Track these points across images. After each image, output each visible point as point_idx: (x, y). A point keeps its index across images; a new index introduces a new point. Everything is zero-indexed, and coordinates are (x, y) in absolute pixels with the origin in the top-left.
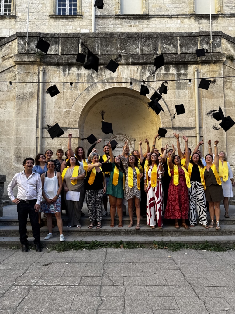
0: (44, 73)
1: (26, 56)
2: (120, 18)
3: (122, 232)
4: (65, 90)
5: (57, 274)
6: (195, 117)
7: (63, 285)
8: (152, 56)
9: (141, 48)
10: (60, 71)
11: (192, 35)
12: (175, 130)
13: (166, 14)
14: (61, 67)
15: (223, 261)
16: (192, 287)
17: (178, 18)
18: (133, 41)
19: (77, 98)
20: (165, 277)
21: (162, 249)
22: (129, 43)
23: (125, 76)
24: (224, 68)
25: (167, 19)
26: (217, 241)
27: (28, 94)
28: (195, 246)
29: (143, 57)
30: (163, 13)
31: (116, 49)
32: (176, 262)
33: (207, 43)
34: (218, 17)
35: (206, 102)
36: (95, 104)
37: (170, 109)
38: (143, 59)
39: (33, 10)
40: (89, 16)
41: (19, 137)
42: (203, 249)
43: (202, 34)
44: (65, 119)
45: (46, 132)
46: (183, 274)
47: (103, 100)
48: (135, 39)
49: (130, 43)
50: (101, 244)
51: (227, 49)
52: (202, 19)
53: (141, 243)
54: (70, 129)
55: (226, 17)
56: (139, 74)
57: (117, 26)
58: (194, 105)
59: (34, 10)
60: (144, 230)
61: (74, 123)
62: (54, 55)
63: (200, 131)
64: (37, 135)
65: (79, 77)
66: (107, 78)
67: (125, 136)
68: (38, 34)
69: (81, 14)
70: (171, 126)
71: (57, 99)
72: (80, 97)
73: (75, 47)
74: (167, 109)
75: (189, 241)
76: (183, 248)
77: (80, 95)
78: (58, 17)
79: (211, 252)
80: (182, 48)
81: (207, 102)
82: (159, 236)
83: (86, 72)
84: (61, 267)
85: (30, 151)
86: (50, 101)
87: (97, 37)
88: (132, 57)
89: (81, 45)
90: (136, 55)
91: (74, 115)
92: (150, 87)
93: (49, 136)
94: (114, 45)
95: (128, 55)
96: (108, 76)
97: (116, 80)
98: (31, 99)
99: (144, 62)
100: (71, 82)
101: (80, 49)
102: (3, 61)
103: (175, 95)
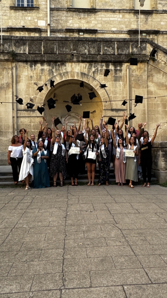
0: (17, 68)
2: (71, 11)
4: (32, 82)
8: (96, 56)
9: (88, 49)
10: (28, 67)
12: (113, 111)
13: (110, 8)
14: (29, 64)
17: (120, 12)
22: (79, 45)
23: (77, 70)
24: (148, 66)
25: (111, 13)
27: (5, 85)
30: (107, 8)
31: (70, 50)
34: (153, 13)
35: (134, 91)
37: (110, 96)
38: (90, 58)
40: (45, 9)
43: (133, 40)
45: (19, 113)
47: (60, 88)
48: (84, 42)
54: (37, 111)
55: (160, 13)
56: (86, 69)
57: (69, 18)
58: (126, 93)
62: (23, 54)
63: (130, 112)
64: (14, 115)
65: (42, 71)
66: (63, 72)
67: (77, 115)
68: (10, 37)
70: (110, 109)
71: (27, 88)
73: (39, 48)
74: (107, 96)
77: (43, 85)
78: (18, 8)
80: (118, 50)
81: (135, 91)
83: (47, 68)
85: (9, 127)
86: (21, 90)
87: (56, 40)
88: (82, 57)
89: (43, 46)
90: (85, 55)
91: (40, 100)
92: (95, 79)
93: (22, 116)
94: (69, 47)
95: (79, 55)
96: (65, 71)
97: (70, 74)
98: (7, 89)
99: (91, 60)
100: (37, 75)
101: (42, 49)
103: (113, 86)
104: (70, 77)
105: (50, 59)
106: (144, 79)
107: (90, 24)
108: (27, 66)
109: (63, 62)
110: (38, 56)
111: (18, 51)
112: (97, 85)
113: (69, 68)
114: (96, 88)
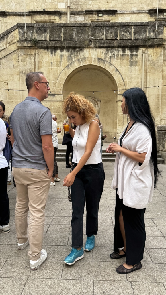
0: (38, 54)
1: (25, 43)
4: (53, 67)
8: (113, 42)
9: (105, 35)
11: (143, 25)
14: (50, 50)
19: (61, 73)
22: (97, 31)
23: (94, 56)
24: (164, 50)
27: (28, 70)
29: (107, 42)
31: (88, 36)
33: (153, 31)
36: (73, 76)
37: (125, 80)
38: (107, 44)
43: (150, 24)
44: (53, 88)
47: (78, 73)
48: (102, 28)
54: (57, 95)
56: (103, 55)
58: (141, 78)
61: (59, 91)
62: (45, 41)
65: (62, 57)
67: (94, 99)
68: (32, 25)
71: (48, 74)
73: (59, 35)
74: (123, 81)
77: (63, 71)
80: (135, 35)
81: (150, 76)
83: (67, 54)
87: (74, 27)
88: (99, 42)
89: (63, 33)
90: (102, 40)
91: (60, 85)
92: (111, 64)
94: (87, 33)
95: (97, 41)
96: (82, 57)
97: (87, 59)
99: (108, 46)
100: (57, 61)
101: (62, 35)
102: (9, 46)
103: (128, 70)
104: (87, 62)
105: (69, 45)
106: (159, 63)
107: (110, 5)
108: (48, 52)
109: (81, 48)
110: (58, 43)
111: (40, 38)
112: (113, 70)
113: (87, 54)
114: (112, 73)
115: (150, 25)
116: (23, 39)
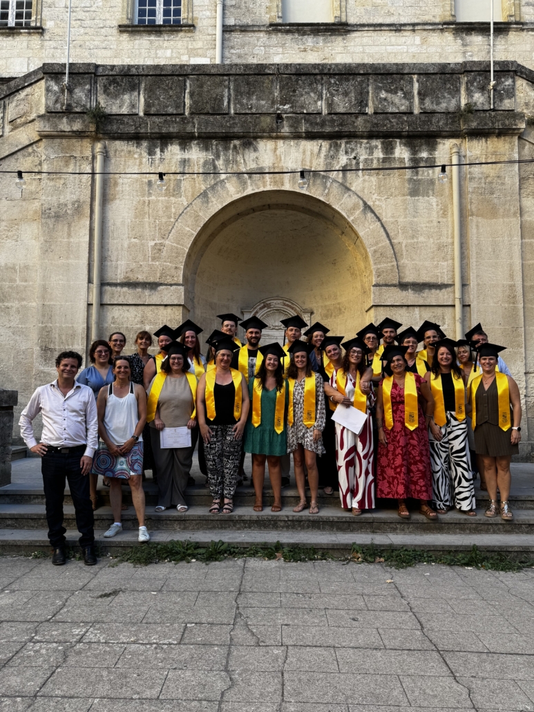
0: (106, 157)
1: (65, 120)
2: (280, 31)
3: (279, 523)
4: (153, 198)
5: (130, 617)
6: (453, 259)
7: (142, 644)
8: (353, 119)
9: (327, 99)
10: (141, 154)
11: (447, 71)
12: (405, 290)
13: (388, 21)
14: (145, 144)
15: (514, 593)
16: (441, 652)
17: (414, 31)
18: (311, 84)
19: (181, 215)
20: (377, 629)
21: (372, 562)
22: (300, 87)
23: (290, 163)
24: (521, 147)
25: (391, 34)
26: (499, 547)
27: (70, 206)
28: (449, 557)
29: (333, 121)
30: (380, 21)
31: (270, 102)
32: (405, 594)
33: (483, 89)
34: (510, 28)
35: (477, 226)
36: (222, 229)
37: (395, 241)
38: (333, 126)
39: (81, 15)
40: (210, 28)
41: (48, 303)
42: (468, 564)
43: (471, 67)
44: (154, 263)
45: (108, 293)
46: (419, 622)
47: (240, 221)
48: (315, 79)
49: (304, 89)
50: (232, 550)
51: (529, 102)
52: (471, 34)
53: (324, 549)
54: (164, 287)
55: (528, 30)
56: (322, 160)
57: (273, 50)
58: (450, 232)
59: (83, 14)
60: (331, 519)
61: (173, 272)
62: (128, 117)
63: (463, 293)
64: (90, 299)
65: (184, 167)
66: (248, 169)
67: (290, 304)
68: (91, 67)
69: (190, 22)
70: (396, 282)
71: (135, 218)
72: (186, 213)
73: (177, 98)
74: (388, 242)
75: (433, 546)
76: (420, 562)
77: (186, 208)
78: (138, 29)
79: (485, 572)
80: (424, 100)
81: (480, 225)
82: (366, 533)
83: (200, 156)
84: (139, 602)
85: (73, 336)
86: (118, 223)
87: (228, 75)
88: (307, 121)
89: (190, 92)
90: (317, 116)
91: (174, 254)
92: (348, 189)
93: (115, 302)
94: (267, 93)
95: (300, 116)
96: (253, 166)
98: (76, 218)
99: (335, 132)
100: (167, 178)
101: (188, 101)
102: (12, 130)
103: (406, 209)
104: (268, 183)
105: (209, 130)
106: (507, 186)
108: (140, 151)
109: (248, 140)
110: (172, 122)
111: (114, 108)
112: (354, 208)
113: (266, 157)
114: (352, 218)
115: (472, 71)
116: (59, 110)
